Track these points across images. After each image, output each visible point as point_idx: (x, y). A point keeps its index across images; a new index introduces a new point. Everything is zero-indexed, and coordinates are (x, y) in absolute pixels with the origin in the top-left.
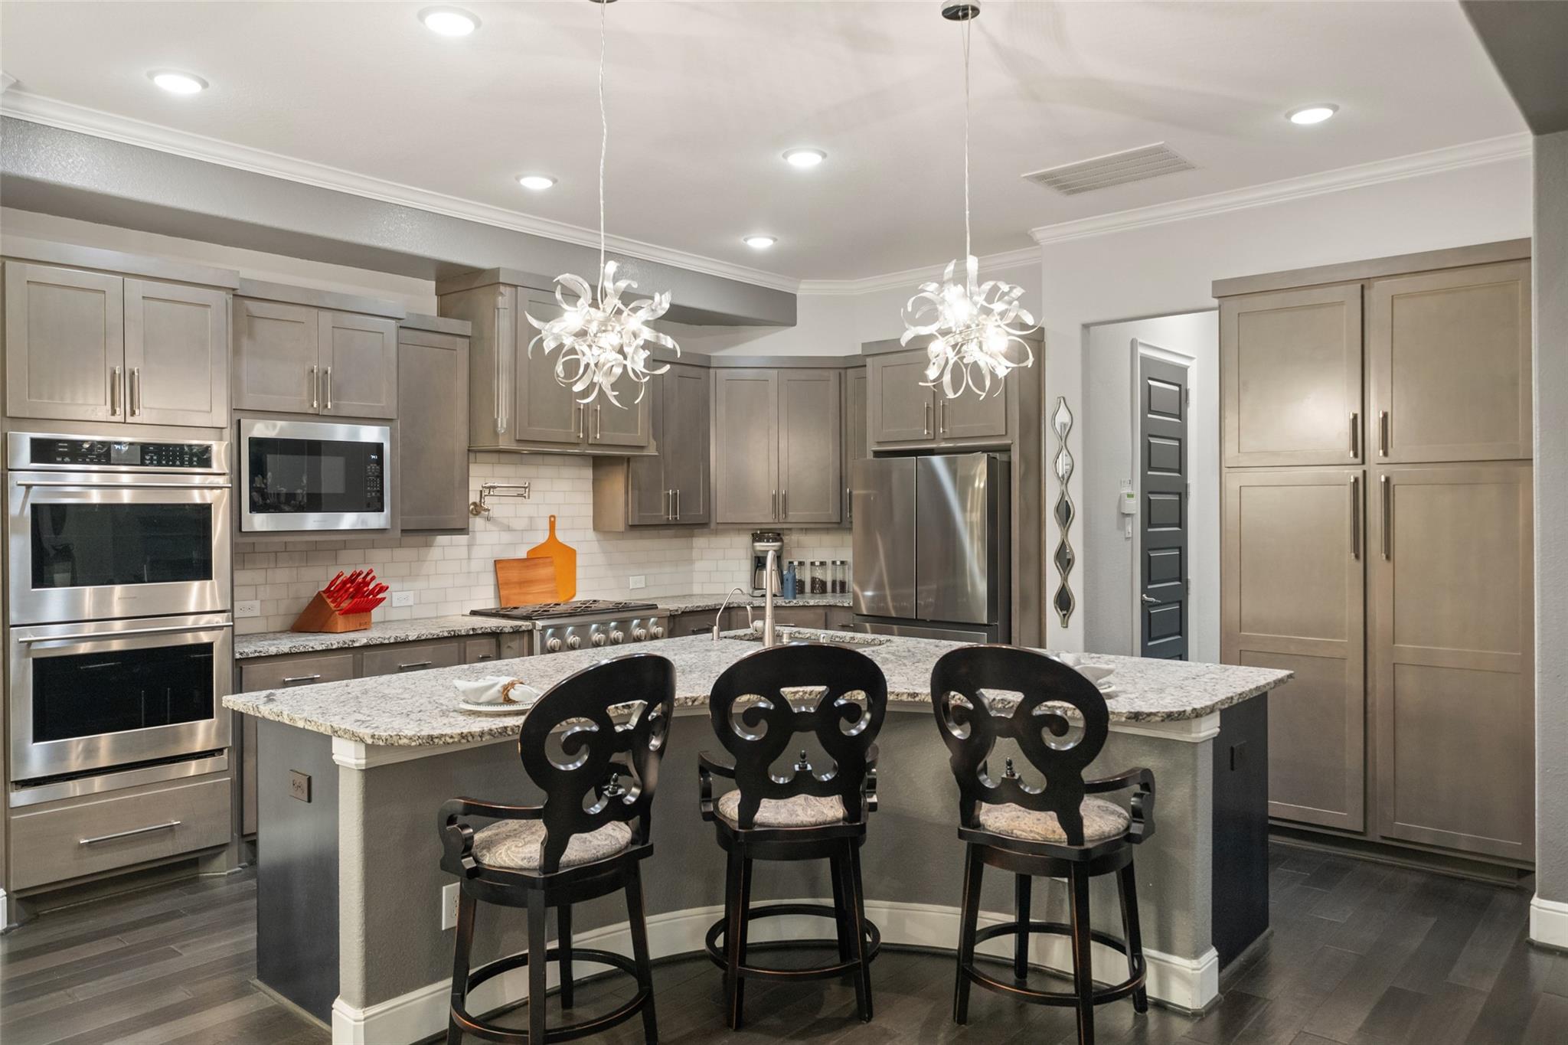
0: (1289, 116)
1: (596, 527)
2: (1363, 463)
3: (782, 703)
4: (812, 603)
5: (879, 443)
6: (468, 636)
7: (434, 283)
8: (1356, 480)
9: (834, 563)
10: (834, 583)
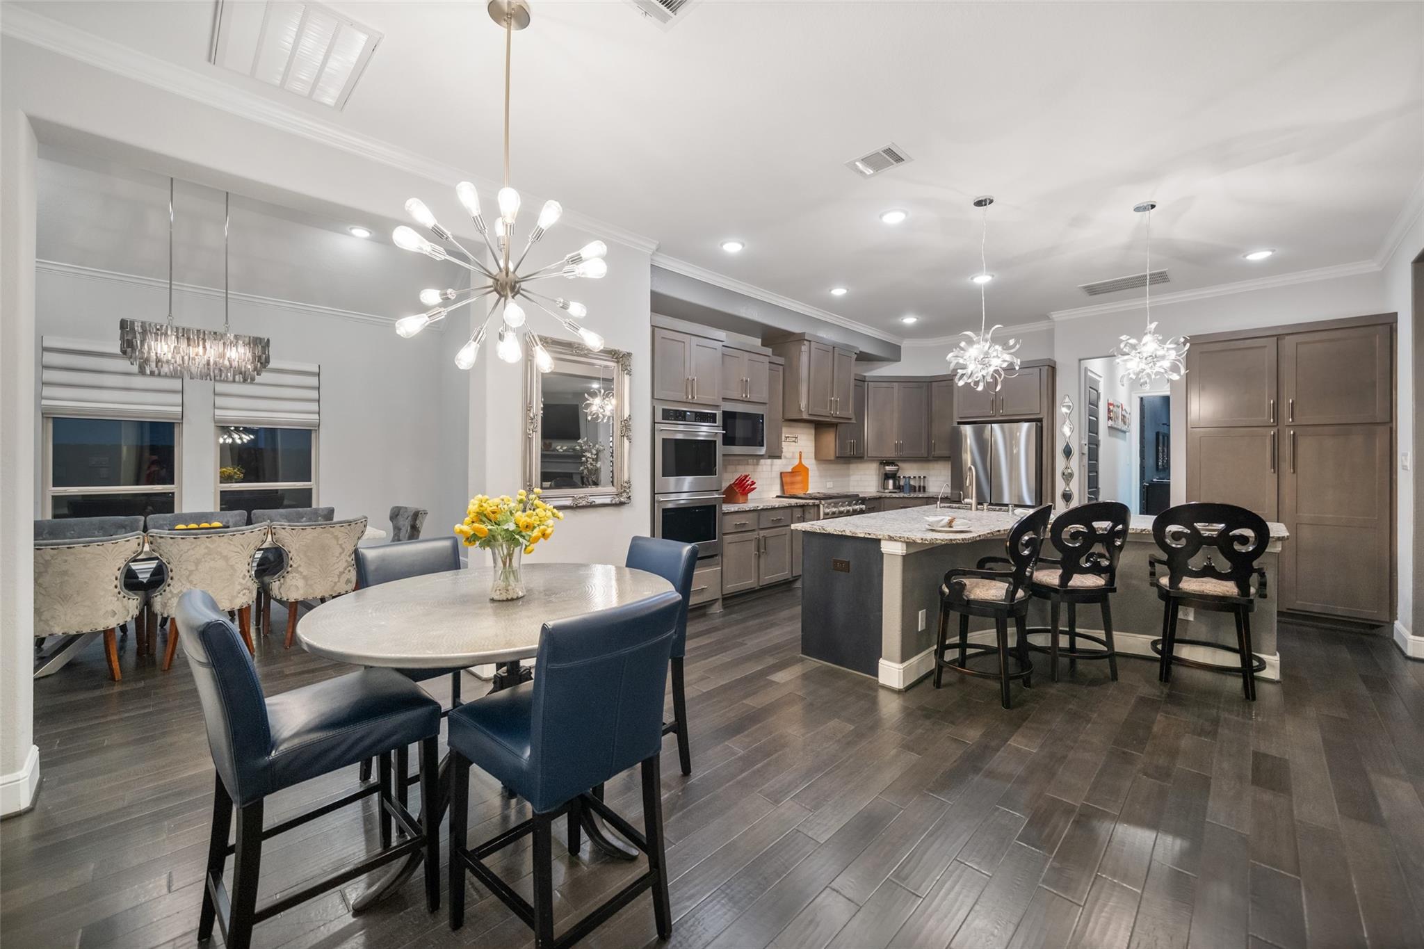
0: (1245, 256)
1: (816, 458)
2: (1277, 425)
4: (921, 496)
5: (961, 418)
8: (1274, 435)
9: (920, 477)
10: (920, 487)
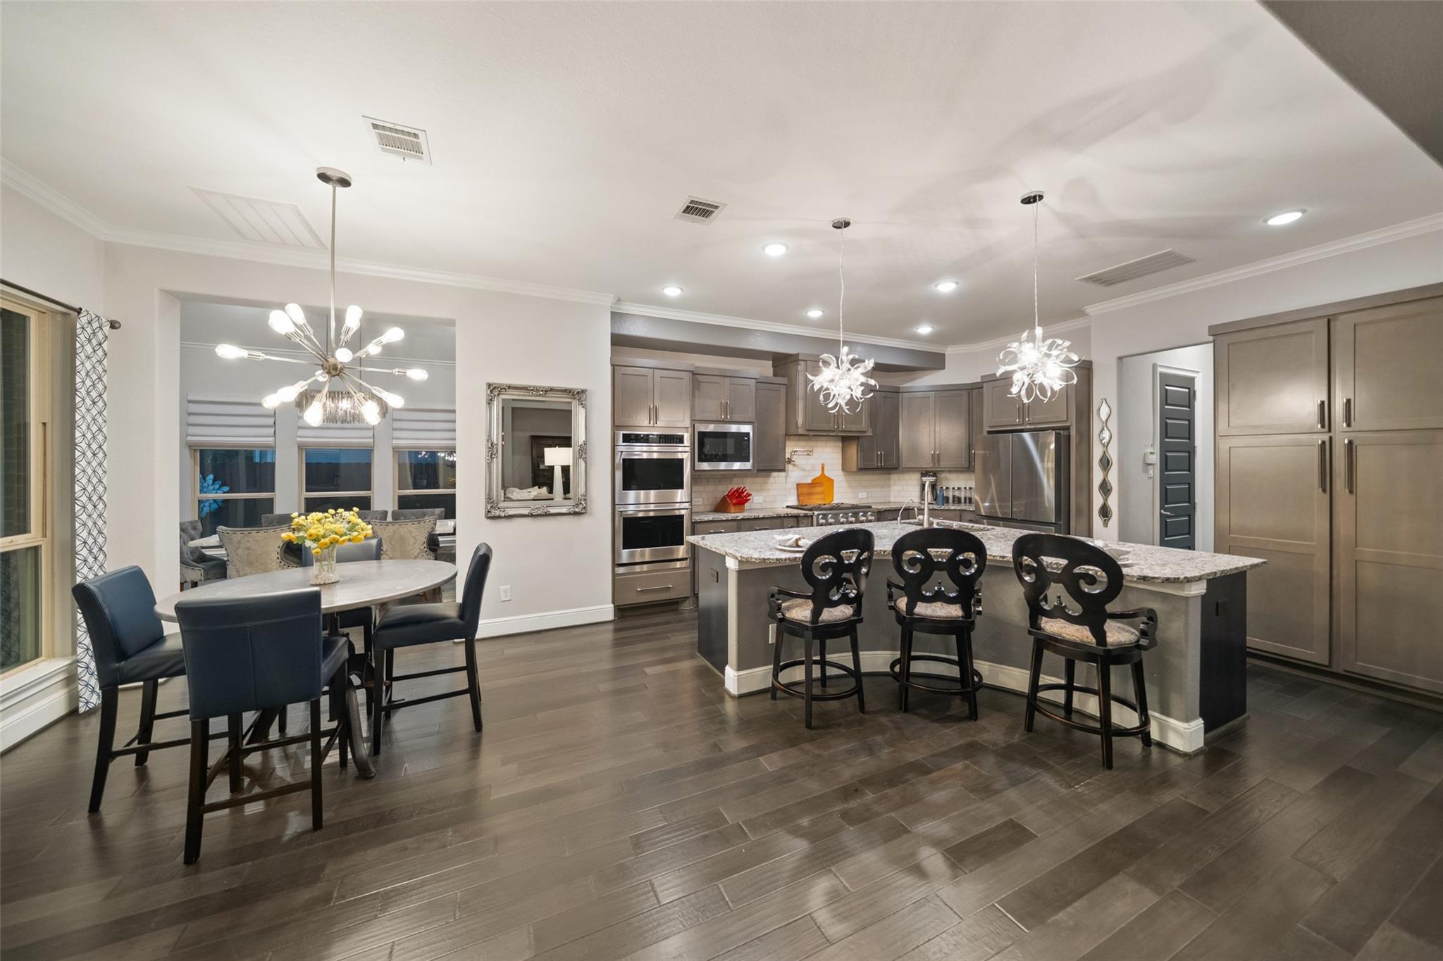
0: (1266, 221)
1: (843, 470)
2: (1330, 431)
3: (928, 556)
4: (952, 508)
5: (990, 427)
6: (784, 517)
7: (771, 362)
8: (1323, 443)
9: (965, 488)
10: (965, 498)
